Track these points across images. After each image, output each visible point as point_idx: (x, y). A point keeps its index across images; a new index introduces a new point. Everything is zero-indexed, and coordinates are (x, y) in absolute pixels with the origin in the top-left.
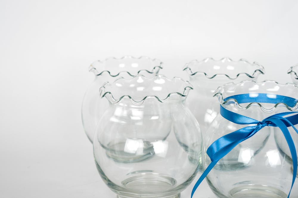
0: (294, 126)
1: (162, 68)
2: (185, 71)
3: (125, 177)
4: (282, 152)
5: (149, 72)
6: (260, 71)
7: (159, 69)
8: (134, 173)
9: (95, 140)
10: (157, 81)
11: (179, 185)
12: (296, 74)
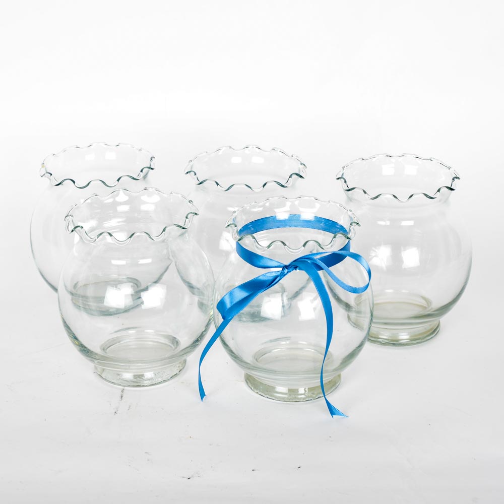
0: (329, 268)
1: (152, 169)
5: (134, 179)
6: (298, 174)
7: (149, 171)
8: (118, 331)
9: (61, 288)
10: (144, 198)
11: (183, 348)
12: (345, 182)
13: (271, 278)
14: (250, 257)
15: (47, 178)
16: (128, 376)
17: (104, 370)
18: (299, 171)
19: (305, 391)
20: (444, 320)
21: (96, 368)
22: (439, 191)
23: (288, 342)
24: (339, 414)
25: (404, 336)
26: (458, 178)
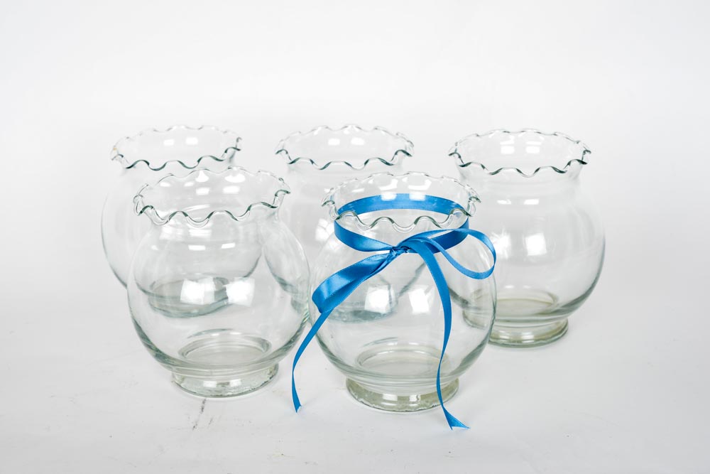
0: (446, 250)
1: (239, 150)
2: (279, 155)
3: (183, 342)
5: (217, 159)
6: (404, 152)
7: (235, 152)
8: (199, 334)
9: (131, 282)
10: (229, 179)
11: (275, 350)
12: (460, 157)
13: (378, 263)
14: (351, 239)
15: (118, 162)
16: (211, 384)
17: (183, 379)
18: (406, 148)
19: (418, 399)
20: (573, 317)
21: (174, 377)
22: (569, 164)
23: (396, 343)
24: (459, 425)
25: (528, 336)
26: (590, 152)
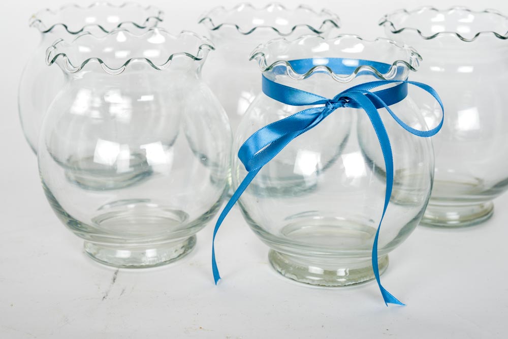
1: (161, 20)
2: (201, 24)
4: (369, 161)
5: (138, 27)
6: (332, 22)
7: (157, 23)
10: (152, 40)
11: (192, 220)
12: (392, 25)
13: (313, 117)
14: (280, 93)
15: (35, 27)
17: (98, 250)
19: (346, 274)
21: (86, 245)
24: (395, 301)
25: (453, 216)
